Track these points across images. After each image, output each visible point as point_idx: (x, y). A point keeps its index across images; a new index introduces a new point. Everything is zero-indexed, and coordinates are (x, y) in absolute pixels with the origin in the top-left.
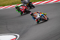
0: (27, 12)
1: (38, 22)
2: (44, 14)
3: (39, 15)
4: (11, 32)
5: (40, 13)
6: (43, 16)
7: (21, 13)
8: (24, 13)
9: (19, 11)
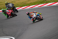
0: (13, 15)
1: (34, 21)
2: (39, 14)
3: (35, 14)
4: (6, 35)
5: (36, 13)
6: (39, 15)
7: (7, 16)
8: (10, 17)
9: (5, 14)
